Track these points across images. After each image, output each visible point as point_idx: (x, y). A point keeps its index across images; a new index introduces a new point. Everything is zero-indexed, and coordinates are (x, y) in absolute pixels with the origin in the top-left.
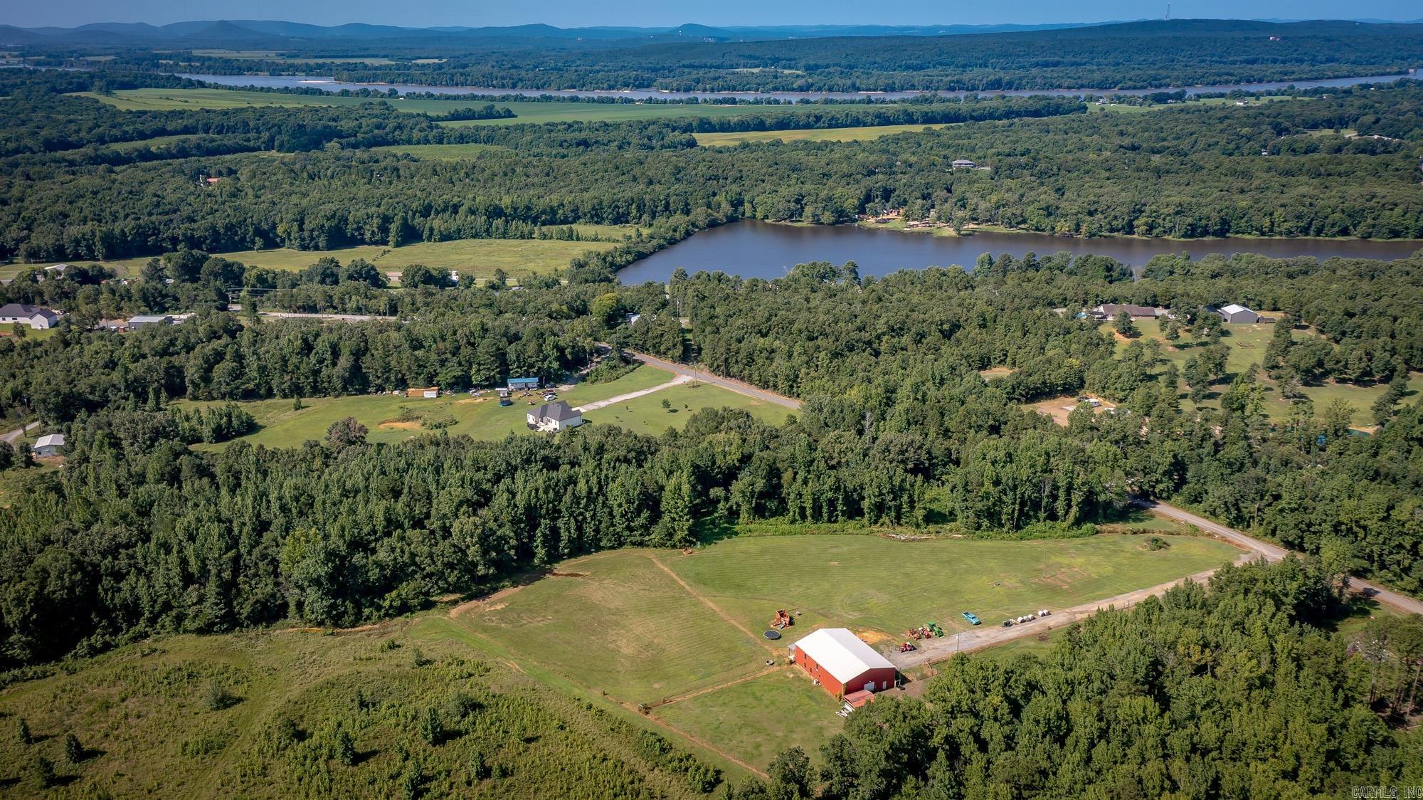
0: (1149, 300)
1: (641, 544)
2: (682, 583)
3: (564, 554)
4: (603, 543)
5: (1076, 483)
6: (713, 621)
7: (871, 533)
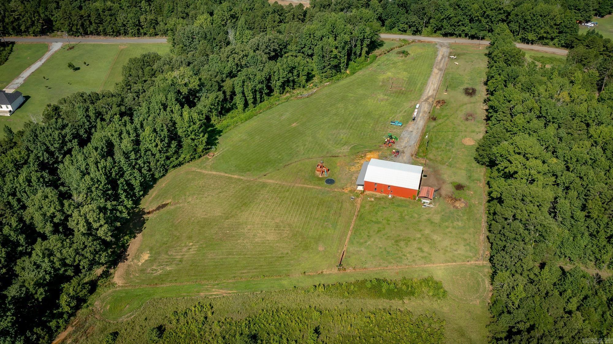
3: (141, 196)
4: (157, 176)
5: (366, 35)
6: (288, 191)
7: (287, 99)
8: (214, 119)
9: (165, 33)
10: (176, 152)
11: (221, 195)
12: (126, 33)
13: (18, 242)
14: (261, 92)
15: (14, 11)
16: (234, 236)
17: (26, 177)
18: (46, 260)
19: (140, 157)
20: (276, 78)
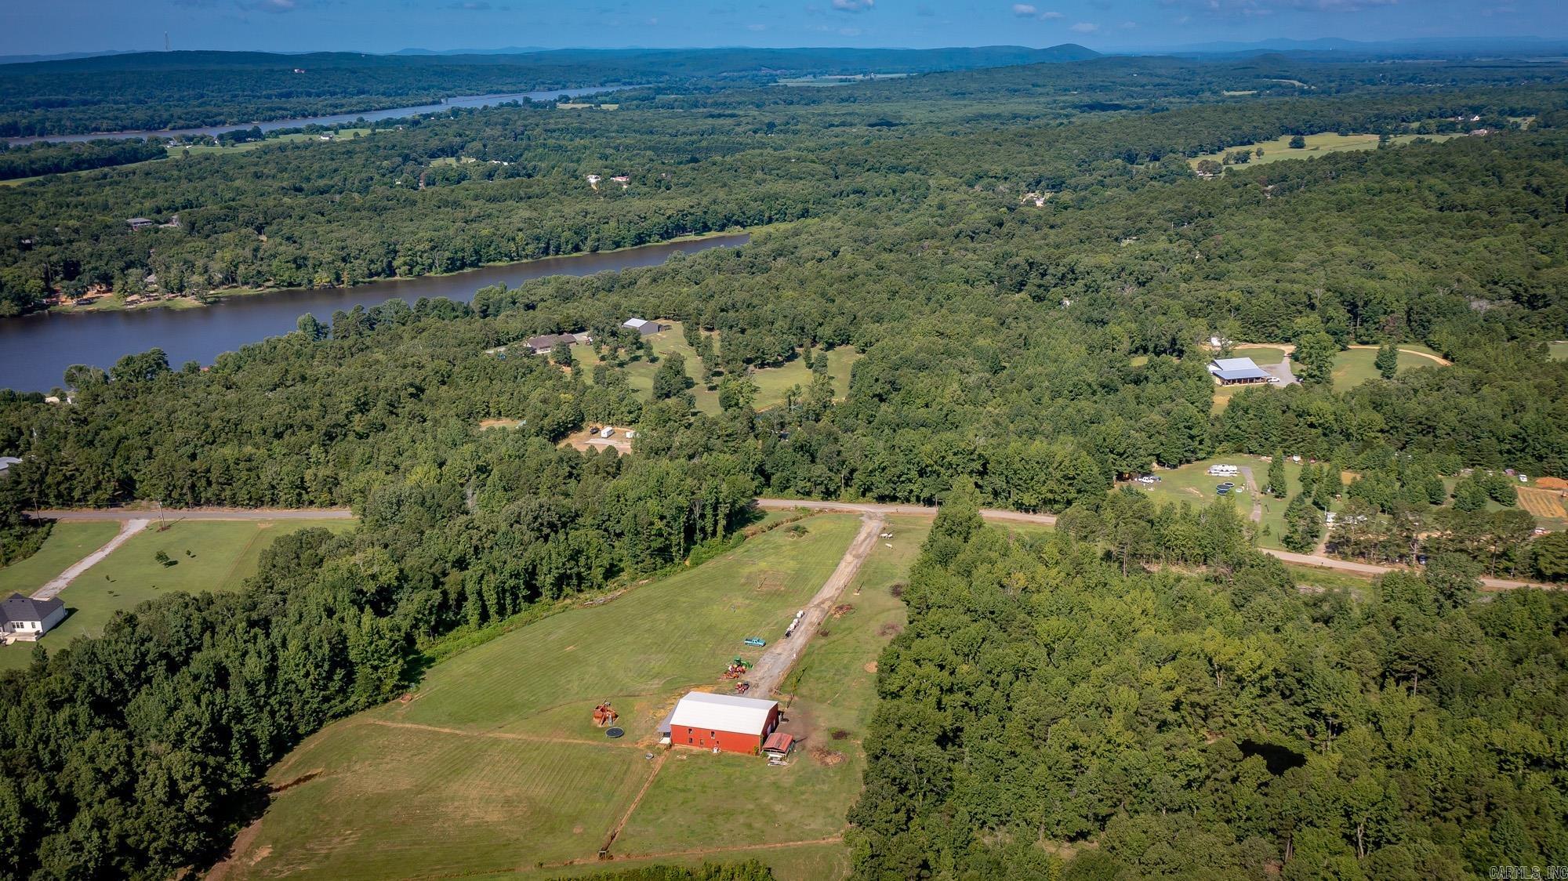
0: (554, 329)
1: (348, 712)
2: (447, 730)
3: (268, 762)
4: (301, 730)
5: (722, 497)
6: (537, 749)
7: (565, 608)
8: (422, 642)
9: (349, 501)
10: (342, 690)
11: (416, 759)
12: (274, 502)
13: (46, 812)
14: (515, 597)
15: (67, 464)
16: (427, 818)
17: (70, 716)
18: (95, 834)
19: (275, 693)
20: (545, 569)
